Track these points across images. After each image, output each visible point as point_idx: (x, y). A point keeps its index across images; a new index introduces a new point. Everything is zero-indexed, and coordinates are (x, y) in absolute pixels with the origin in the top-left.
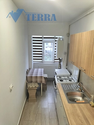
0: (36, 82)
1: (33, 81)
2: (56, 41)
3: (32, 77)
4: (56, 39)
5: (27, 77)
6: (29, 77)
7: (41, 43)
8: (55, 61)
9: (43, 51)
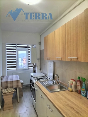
0: (12, 87)
1: (8, 86)
2: (29, 50)
3: (7, 82)
4: (29, 48)
5: (1, 82)
6: (3, 82)
7: (15, 52)
8: (29, 67)
9: (17, 59)
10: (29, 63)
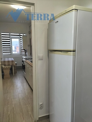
0: (9, 65)
2: (21, 38)
3: (5, 61)
6: (2, 61)
7: (9, 39)
8: (22, 53)
9: (11, 46)
10: (22, 49)
